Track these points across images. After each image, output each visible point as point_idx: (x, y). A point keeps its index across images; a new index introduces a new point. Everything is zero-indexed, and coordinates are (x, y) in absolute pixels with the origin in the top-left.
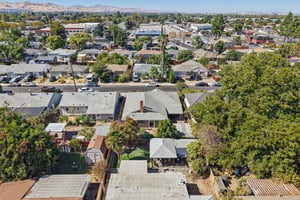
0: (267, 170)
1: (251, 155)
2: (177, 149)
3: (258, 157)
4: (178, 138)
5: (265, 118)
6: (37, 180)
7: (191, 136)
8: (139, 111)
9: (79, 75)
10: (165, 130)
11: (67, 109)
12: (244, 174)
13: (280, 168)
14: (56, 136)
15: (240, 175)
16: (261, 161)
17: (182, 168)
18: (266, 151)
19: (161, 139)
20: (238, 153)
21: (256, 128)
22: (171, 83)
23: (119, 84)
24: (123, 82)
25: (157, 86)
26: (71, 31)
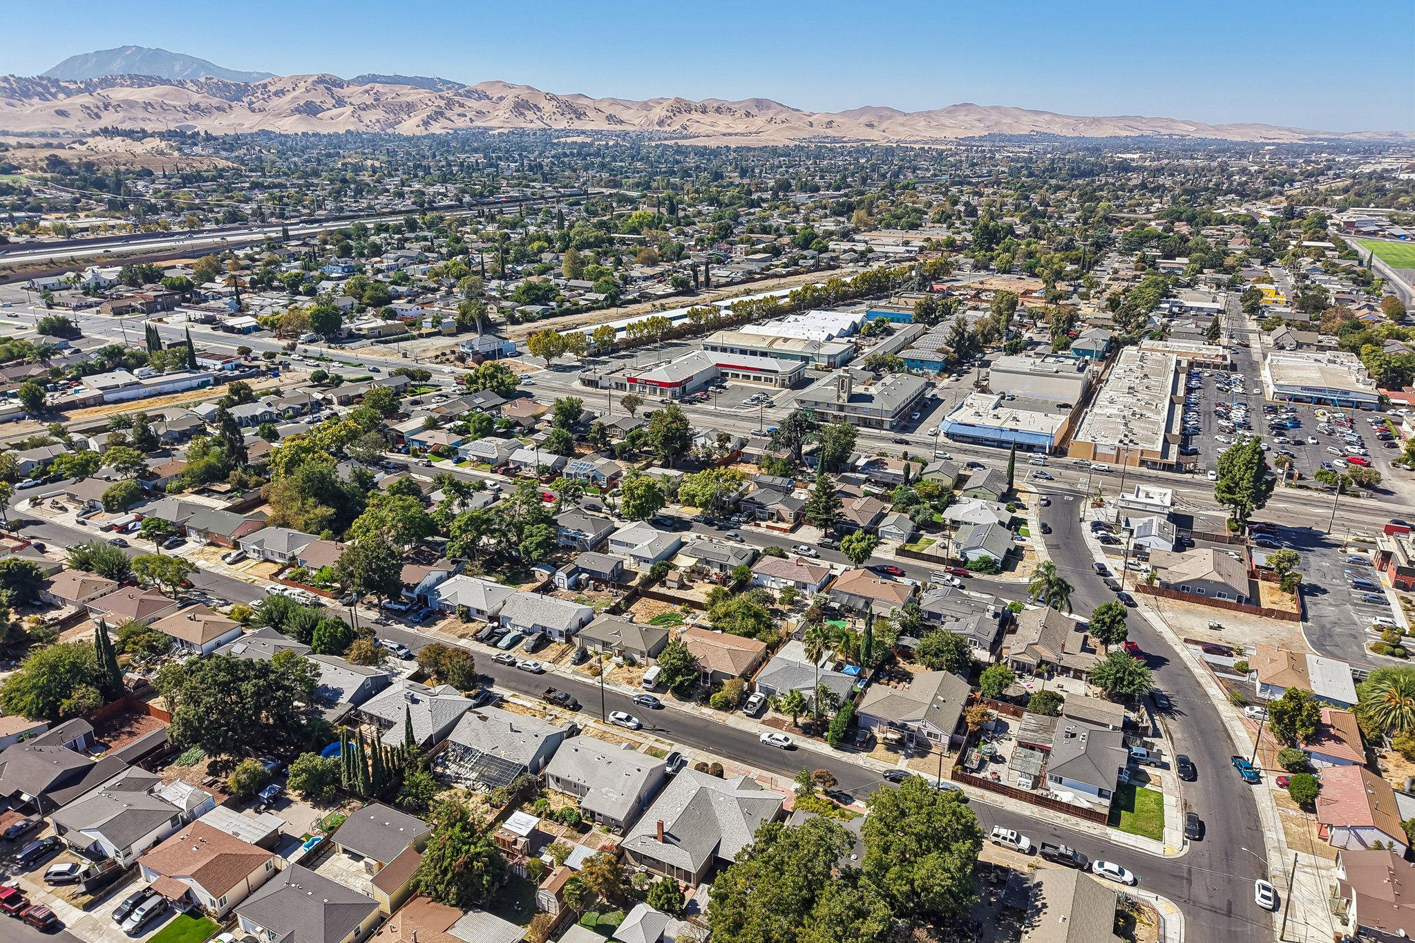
6: (466, 913)
9: (637, 657)
11: (558, 780)
14: (515, 842)
22: (832, 745)
23: (707, 712)
24: (719, 709)
25: (787, 748)
26: (737, 376)
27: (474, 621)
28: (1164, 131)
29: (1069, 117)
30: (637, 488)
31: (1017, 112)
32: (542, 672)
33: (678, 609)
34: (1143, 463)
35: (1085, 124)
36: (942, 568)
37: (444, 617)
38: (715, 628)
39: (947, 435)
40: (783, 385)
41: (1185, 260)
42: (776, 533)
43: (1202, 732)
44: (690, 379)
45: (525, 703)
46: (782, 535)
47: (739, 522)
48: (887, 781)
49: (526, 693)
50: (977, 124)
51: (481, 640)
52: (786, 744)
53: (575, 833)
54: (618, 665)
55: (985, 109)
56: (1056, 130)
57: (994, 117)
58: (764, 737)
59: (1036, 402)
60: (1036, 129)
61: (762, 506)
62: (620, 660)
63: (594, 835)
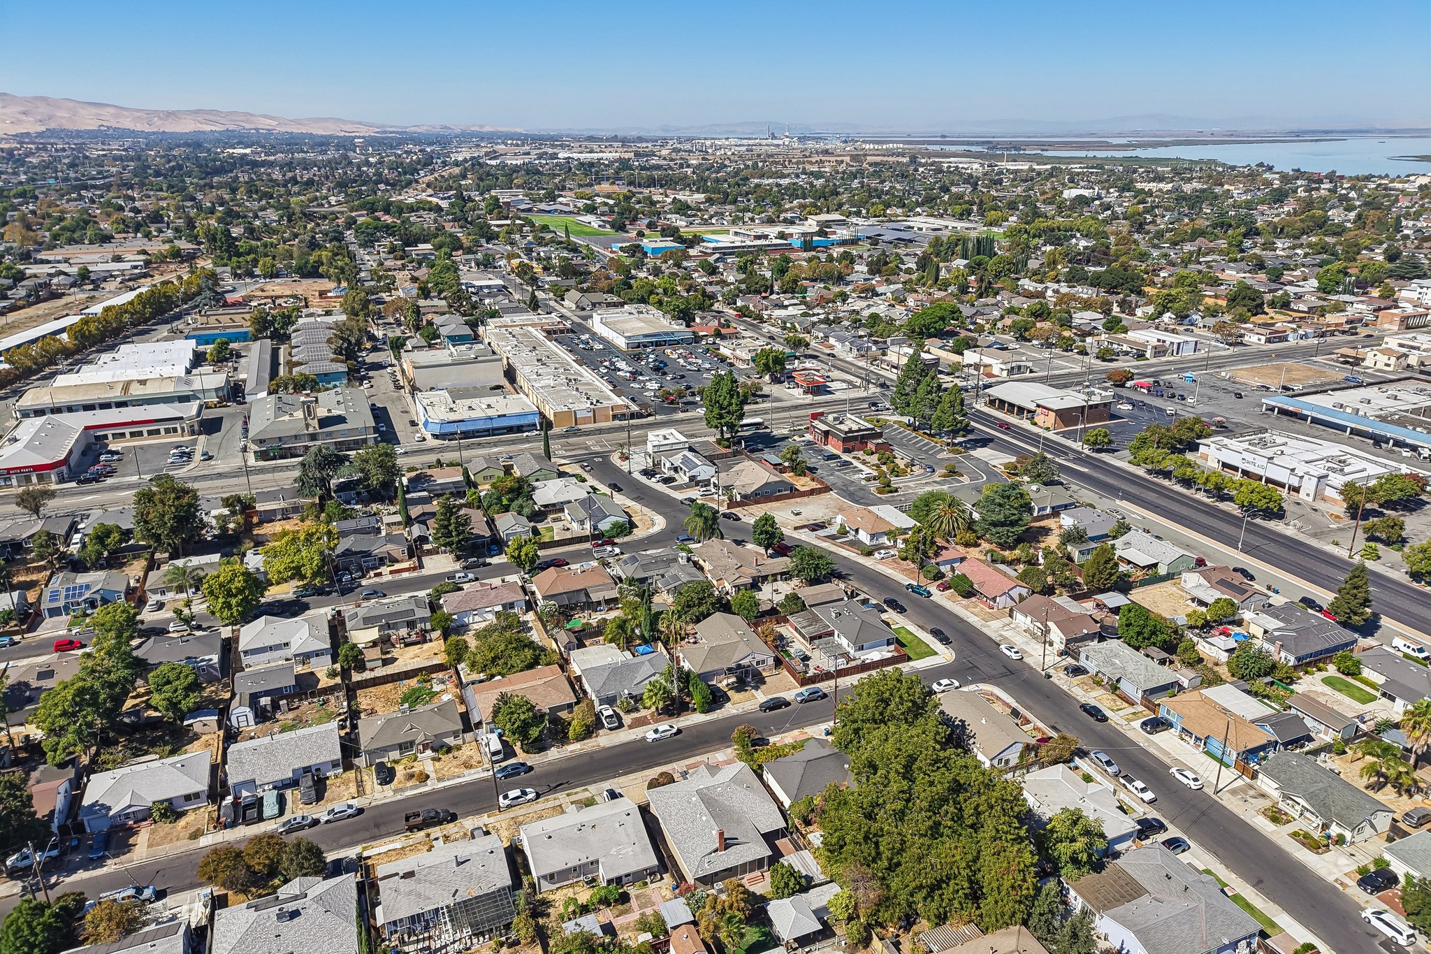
0: (941, 910)
1: (919, 897)
2: (814, 912)
3: (930, 895)
4: (804, 889)
5: (927, 841)
7: (822, 878)
8: (716, 851)
10: (787, 885)
11: (552, 877)
12: (914, 923)
13: (956, 904)
15: (907, 928)
16: (933, 900)
17: (830, 941)
18: (937, 886)
19: (786, 901)
20: (903, 897)
21: (920, 859)
22: (702, 712)
23: (574, 748)
24: (583, 739)
25: (676, 734)
26: (123, 435)
27: (183, 814)
28: (248, 126)
29: (138, 110)
30: (231, 581)
31: (71, 105)
32: (360, 811)
33: (413, 682)
34: (615, 417)
35: (160, 118)
36: (587, 545)
37: (132, 832)
38: (493, 676)
39: (436, 436)
40: (193, 433)
41: (429, 246)
42: (405, 575)
43: (872, 580)
44: (71, 452)
45: (391, 846)
46: (415, 574)
47: (353, 579)
48: (768, 713)
49: (374, 838)
50: (24, 117)
51: (233, 825)
52: (674, 731)
53: (620, 907)
54: (434, 759)
55: (26, 100)
56: (127, 123)
57: (43, 109)
58: (651, 736)
59: (467, 390)
60: (105, 123)
61: (367, 554)
62: (429, 753)
63: (637, 897)
